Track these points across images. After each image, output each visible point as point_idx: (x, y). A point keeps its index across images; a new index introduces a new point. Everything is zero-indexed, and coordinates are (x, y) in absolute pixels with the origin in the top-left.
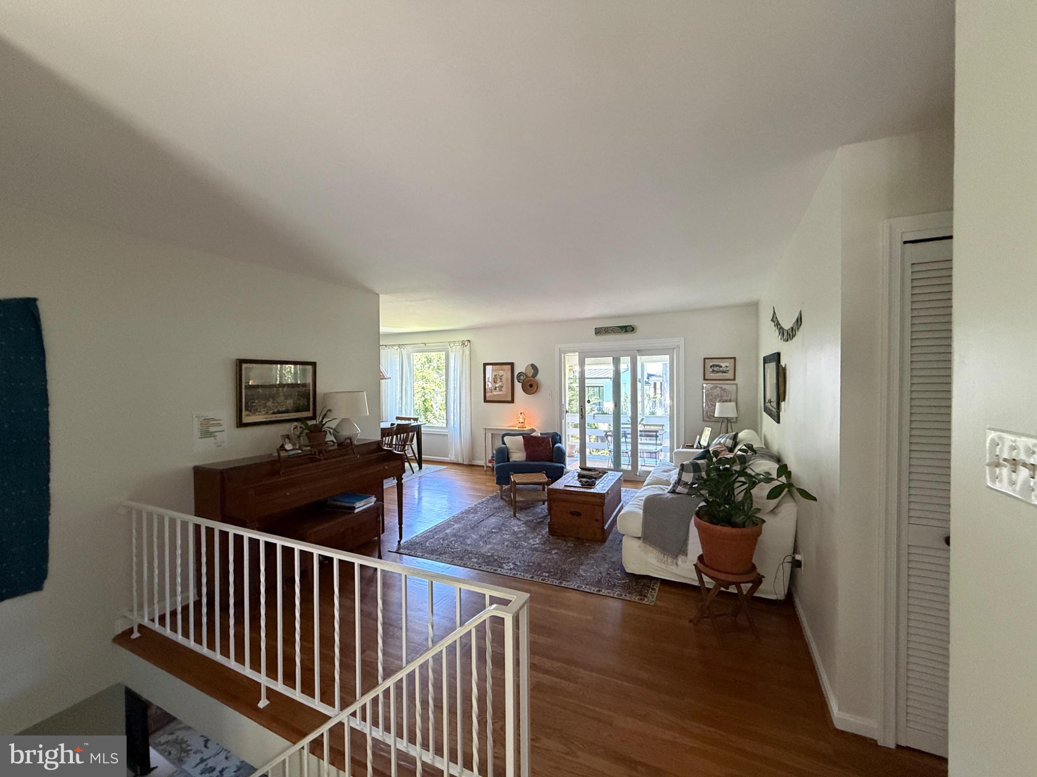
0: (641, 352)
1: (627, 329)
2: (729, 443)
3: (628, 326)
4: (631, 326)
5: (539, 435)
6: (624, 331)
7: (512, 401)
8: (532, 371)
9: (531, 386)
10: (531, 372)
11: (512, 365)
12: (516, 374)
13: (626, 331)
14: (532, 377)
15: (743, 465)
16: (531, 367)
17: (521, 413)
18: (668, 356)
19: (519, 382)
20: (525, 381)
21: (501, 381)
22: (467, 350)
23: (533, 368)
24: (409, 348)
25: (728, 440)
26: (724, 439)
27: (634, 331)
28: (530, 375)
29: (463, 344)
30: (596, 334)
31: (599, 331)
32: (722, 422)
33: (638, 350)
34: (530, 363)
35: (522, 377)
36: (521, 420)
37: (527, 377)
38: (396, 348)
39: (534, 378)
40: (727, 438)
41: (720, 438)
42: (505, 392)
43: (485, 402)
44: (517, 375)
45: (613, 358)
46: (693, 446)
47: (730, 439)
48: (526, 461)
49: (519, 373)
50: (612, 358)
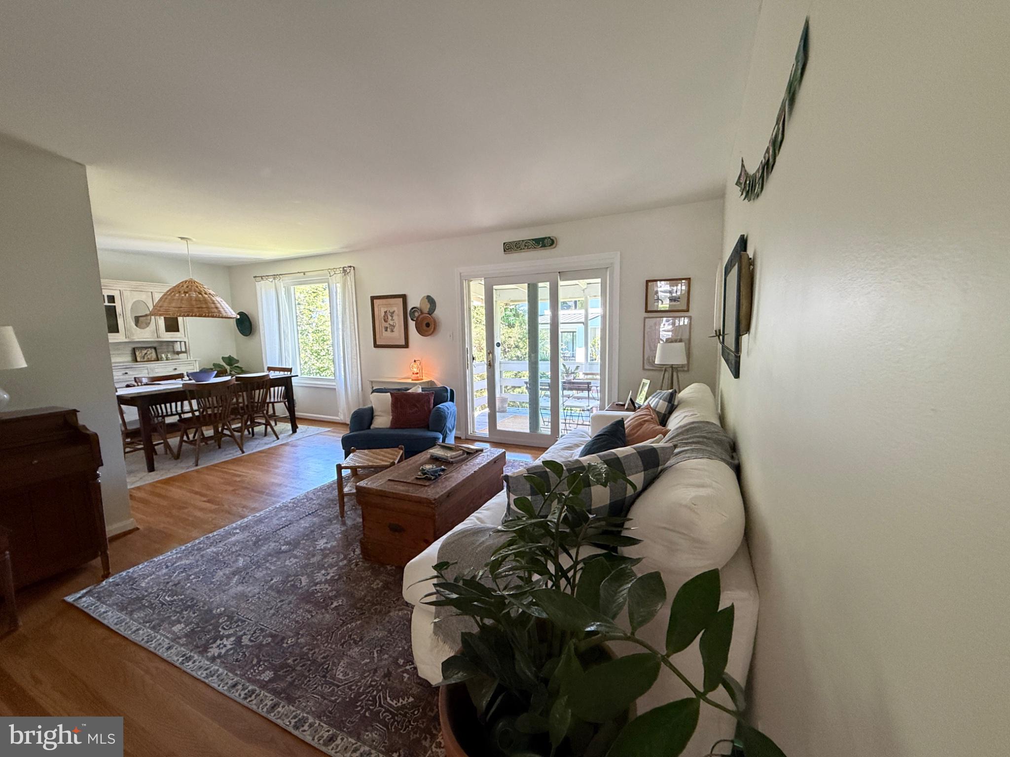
0: (564, 274)
1: (545, 243)
2: (662, 406)
3: (546, 238)
4: (549, 238)
5: (420, 391)
6: (540, 246)
7: (406, 346)
8: (429, 306)
9: (428, 325)
10: (426, 307)
11: (404, 297)
12: (409, 309)
13: (544, 246)
14: (429, 314)
15: (650, 471)
16: (427, 300)
17: (415, 361)
18: (599, 280)
19: (412, 320)
20: (419, 319)
21: (392, 320)
22: (350, 278)
23: (429, 301)
24: (287, 280)
25: (661, 401)
26: (657, 399)
27: (554, 246)
28: (426, 310)
29: (344, 271)
30: (505, 251)
31: (509, 247)
32: (665, 370)
33: (559, 272)
34: (426, 295)
35: (416, 314)
36: (415, 370)
37: (422, 313)
38: (271, 280)
39: (430, 315)
40: (660, 399)
41: (653, 397)
42: (398, 336)
43: (375, 347)
44: (410, 311)
45: (529, 284)
46: (624, 405)
47: (664, 400)
48: (391, 428)
49: (413, 308)
50: (526, 285)
